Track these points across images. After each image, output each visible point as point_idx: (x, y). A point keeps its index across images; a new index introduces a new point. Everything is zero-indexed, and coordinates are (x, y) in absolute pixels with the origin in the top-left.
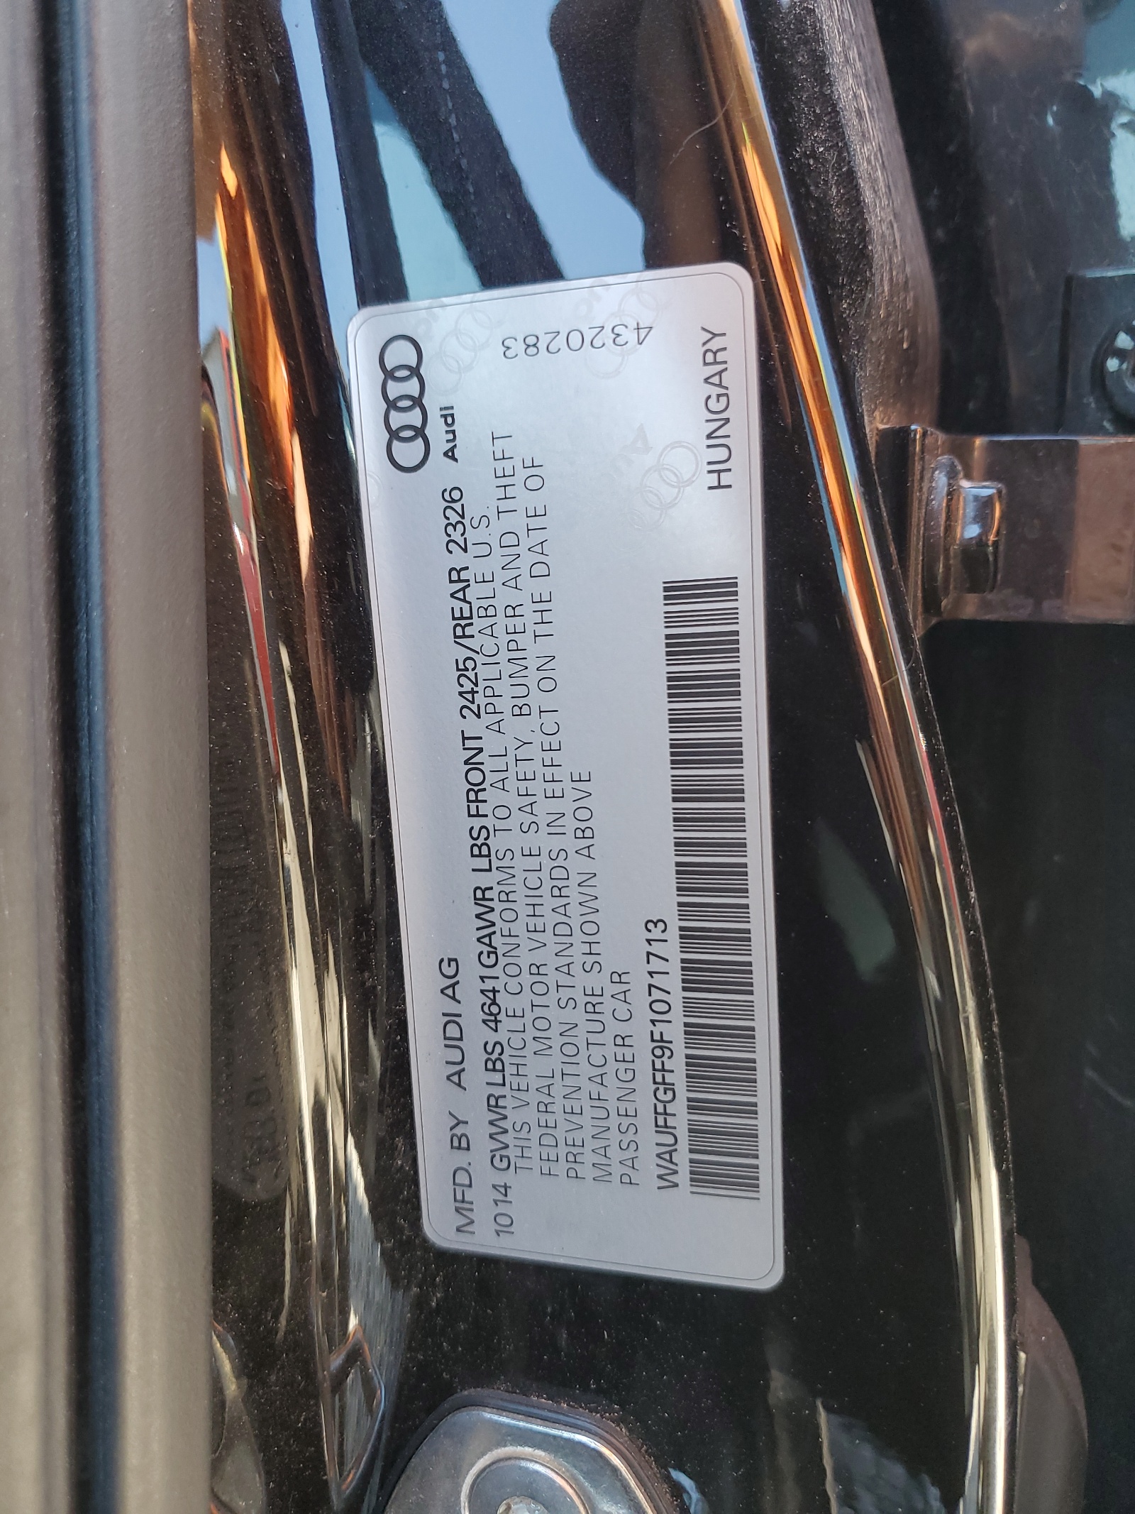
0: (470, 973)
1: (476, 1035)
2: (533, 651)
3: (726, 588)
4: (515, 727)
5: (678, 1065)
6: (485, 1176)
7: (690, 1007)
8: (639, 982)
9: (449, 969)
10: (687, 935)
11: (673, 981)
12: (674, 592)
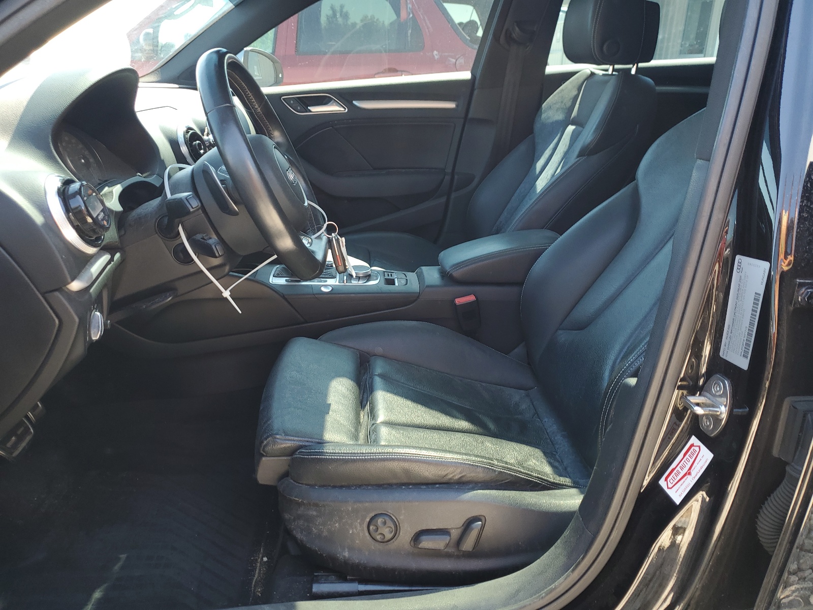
0: (731, 326)
1: (729, 334)
2: (743, 295)
3: (760, 295)
4: (740, 302)
5: (745, 343)
6: (726, 350)
7: (747, 337)
8: (744, 333)
9: (729, 326)
10: (749, 329)
11: (746, 334)
12: (756, 293)
